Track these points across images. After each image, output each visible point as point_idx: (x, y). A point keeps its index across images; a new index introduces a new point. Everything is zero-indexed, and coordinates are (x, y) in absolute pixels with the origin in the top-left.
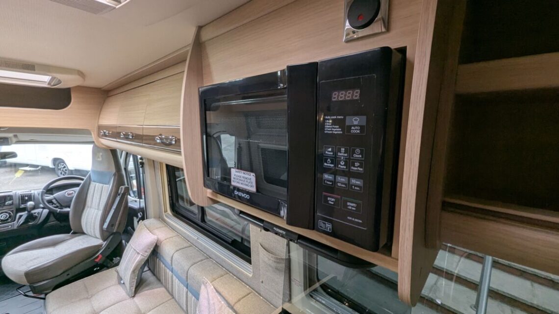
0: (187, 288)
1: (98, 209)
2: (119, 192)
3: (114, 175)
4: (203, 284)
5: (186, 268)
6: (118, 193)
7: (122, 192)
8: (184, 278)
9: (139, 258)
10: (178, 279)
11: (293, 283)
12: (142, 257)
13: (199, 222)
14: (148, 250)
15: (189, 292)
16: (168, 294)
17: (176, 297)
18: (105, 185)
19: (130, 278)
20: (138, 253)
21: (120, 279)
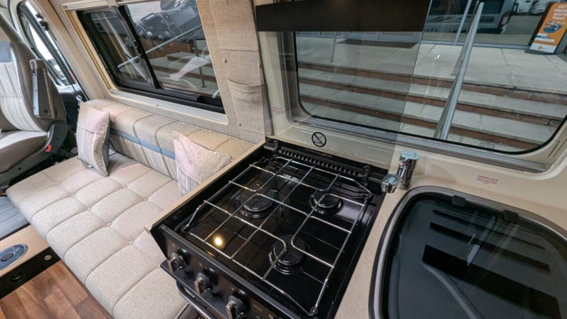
0: (162, 153)
1: (17, 97)
2: (32, 68)
3: (11, 46)
4: (175, 138)
5: (153, 134)
6: (30, 69)
7: (36, 68)
8: (155, 143)
9: (95, 137)
10: (150, 149)
11: (273, 113)
12: (99, 136)
13: (155, 90)
14: (103, 128)
15: (165, 157)
16: (145, 167)
17: (155, 166)
18: (7, 63)
19: (96, 160)
20: (92, 133)
21: (86, 164)
